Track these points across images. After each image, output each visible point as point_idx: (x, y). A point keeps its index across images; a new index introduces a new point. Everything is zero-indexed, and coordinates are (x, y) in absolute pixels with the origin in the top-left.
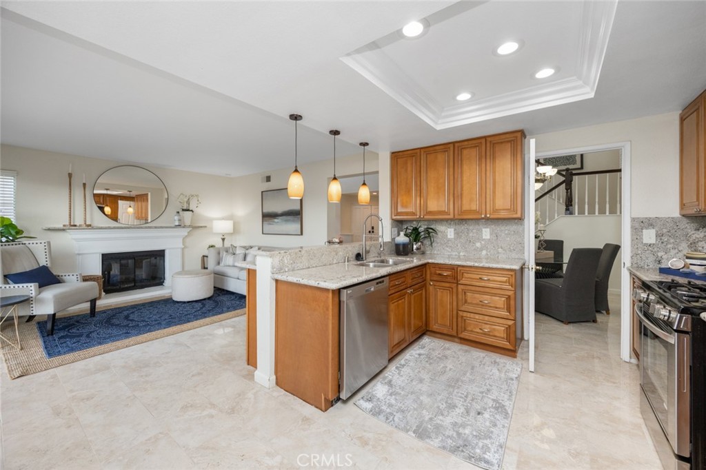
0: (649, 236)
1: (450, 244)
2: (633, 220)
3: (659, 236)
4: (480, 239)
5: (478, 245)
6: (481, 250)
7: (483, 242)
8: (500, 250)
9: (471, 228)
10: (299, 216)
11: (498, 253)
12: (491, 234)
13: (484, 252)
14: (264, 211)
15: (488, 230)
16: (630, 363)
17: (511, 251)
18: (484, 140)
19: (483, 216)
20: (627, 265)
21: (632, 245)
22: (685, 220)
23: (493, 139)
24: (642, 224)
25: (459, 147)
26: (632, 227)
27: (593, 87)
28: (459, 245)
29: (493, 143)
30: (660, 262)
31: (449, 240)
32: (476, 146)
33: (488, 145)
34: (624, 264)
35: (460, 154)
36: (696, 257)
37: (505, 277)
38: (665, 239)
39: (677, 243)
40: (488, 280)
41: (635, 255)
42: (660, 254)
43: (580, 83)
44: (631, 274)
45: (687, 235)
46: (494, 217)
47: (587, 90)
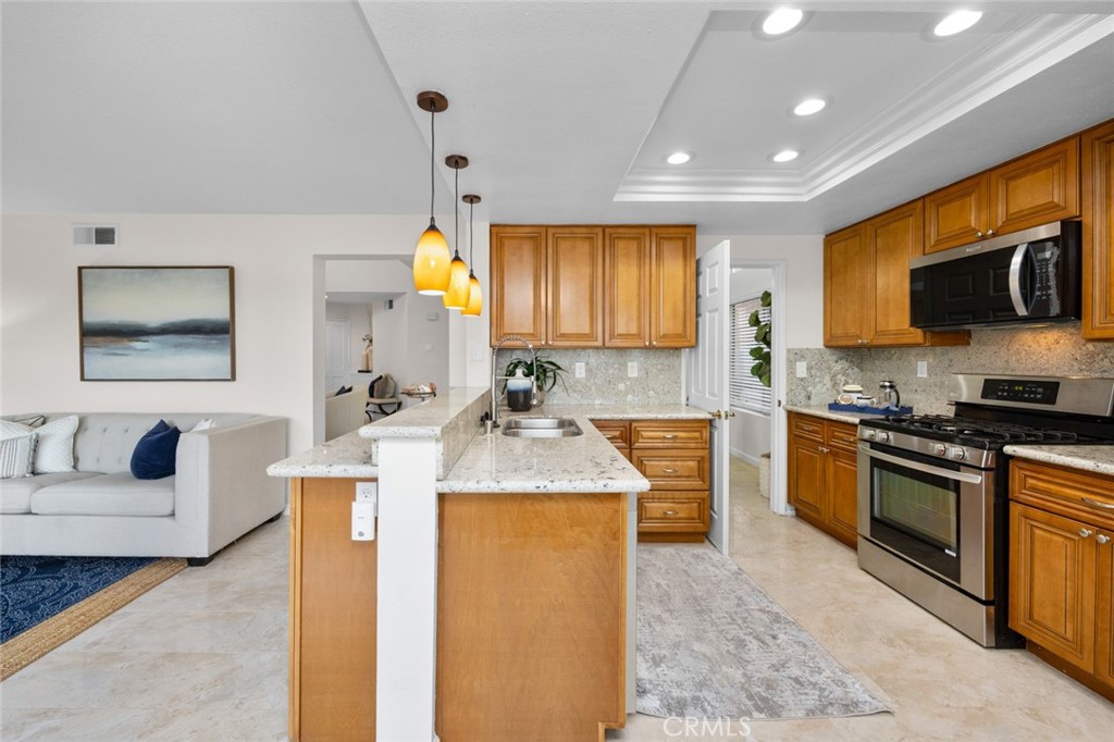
0: (801, 369)
1: (580, 388)
2: (789, 351)
3: (809, 369)
4: (624, 377)
5: (622, 386)
6: (625, 395)
7: (628, 383)
8: (651, 393)
9: (611, 361)
10: (228, 336)
11: (649, 397)
12: (639, 370)
13: (630, 398)
14: (85, 319)
16: (786, 516)
17: (664, 394)
18: (647, 231)
19: (647, 344)
20: (783, 403)
21: (788, 380)
22: (828, 351)
23: (660, 231)
24: (795, 355)
25: (610, 234)
26: (788, 359)
27: (814, 188)
28: (593, 388)
29: (661, 238)
30: (809, 398)
31: (578, 381)
32: (637, 239)
33: (654, 239)
34: (780, 402)
35: (612, 246)
36: (854, 391)
37: (697, 431)
38: (813, 372)
39: (822, 377)
40: (674, 438)
41: (790, 391)
42: (810, 389)
43: (799, 180)
44: (790, 413)
45: (829, 368)
46: (661, 345)
47: (802, 190)
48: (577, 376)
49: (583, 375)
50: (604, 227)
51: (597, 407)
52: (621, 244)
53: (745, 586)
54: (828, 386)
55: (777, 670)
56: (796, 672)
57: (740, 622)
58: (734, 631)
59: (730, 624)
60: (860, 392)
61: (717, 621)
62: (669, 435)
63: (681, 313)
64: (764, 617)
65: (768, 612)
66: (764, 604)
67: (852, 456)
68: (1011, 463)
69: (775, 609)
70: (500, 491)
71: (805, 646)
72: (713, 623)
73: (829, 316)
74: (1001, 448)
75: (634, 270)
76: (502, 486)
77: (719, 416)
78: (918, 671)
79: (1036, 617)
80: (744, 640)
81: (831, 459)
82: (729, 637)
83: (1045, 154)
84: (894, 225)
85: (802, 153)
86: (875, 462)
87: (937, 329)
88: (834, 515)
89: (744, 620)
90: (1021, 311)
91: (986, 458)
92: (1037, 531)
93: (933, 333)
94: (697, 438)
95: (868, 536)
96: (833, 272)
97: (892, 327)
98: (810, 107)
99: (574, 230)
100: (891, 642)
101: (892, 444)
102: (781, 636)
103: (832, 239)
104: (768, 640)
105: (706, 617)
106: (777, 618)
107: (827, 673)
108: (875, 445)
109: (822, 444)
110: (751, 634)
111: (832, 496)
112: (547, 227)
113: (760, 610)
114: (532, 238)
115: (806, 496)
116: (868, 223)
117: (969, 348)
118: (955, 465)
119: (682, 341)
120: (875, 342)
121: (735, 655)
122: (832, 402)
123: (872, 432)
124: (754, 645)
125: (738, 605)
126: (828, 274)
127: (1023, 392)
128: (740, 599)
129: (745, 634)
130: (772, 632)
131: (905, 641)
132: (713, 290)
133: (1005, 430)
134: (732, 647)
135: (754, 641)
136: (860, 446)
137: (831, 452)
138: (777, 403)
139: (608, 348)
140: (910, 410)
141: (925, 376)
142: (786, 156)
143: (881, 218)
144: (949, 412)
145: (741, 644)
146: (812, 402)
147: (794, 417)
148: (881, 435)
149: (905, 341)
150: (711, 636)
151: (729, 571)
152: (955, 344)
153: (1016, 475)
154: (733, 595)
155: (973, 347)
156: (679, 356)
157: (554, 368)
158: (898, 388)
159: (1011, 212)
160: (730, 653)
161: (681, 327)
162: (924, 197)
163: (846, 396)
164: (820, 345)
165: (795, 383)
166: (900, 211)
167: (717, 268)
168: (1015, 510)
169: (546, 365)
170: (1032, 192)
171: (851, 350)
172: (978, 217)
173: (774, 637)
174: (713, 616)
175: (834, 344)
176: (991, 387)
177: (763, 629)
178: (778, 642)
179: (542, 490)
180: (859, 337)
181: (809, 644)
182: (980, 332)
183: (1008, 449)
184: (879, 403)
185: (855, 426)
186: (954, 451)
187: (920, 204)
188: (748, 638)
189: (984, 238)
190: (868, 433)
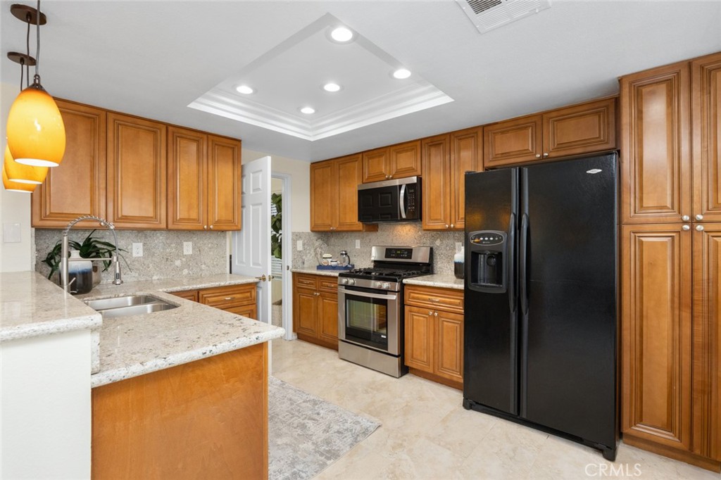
0: (300, 245)
1: (137, 266)
2: (293, 233)
3: (304, 245)
4: (180, 255)
5: (178, 263)
6: (181, 270)
7: (184, 259)
8: (203, 266)
11: (201, 270)
12: (193, 249)
13: (185, 272)
15: (190, 243)
16: (292, 340)
17: (214, 267)
18: (205, 136)
19: (205, 227)
20: (290, 267)
21: (293, 252)
22: (313, 234)
23: (215, 138)
24: (297, 236)
25: (173, 133)
26: (293, 239)
27: (318, 134)
28: (151, 265)
29: (216, 144)
30: (304, 263)
31: (137, 259)
32: (197, 141)
33: (210, 143)
34: (288, 267)
35: (174, 143)
36: (329, 258)
37: (248, 292)
38: (306, 247)
39: (310, 250)
40: (232, 300)
41: (294, 260)
42: (304, 257)
43: (310, 127)
44: (294, 274)
45: (313, 244)
46: (216, 228)
47: (310, 134)
48: (135, 255)
49: (141, 254)
50: (167, 125)
51: (154, 282)
52: (182, 143)
53: (290, 391)
54: (313, 255)
55: (328, 432)
56: (336, 428)
57: (297, 414)
58: (296, 421)
59: (291, 418)
60: (330, 258)
61: (284, 419)
62: (228, 298)
63: (231, 204)
64: (308, 404)
65: (309, 401)
66: (305, 397)
67: (335, 295)
68: (405, 287)
69: (312, 397)
70: (168, 366)
71: (334, 411)
72: (282, 422)
73: (313, 213)
74: (402, 281)
75: (194, 166)
76: (170, 362)
77: (264, 279)
78: (381, 401)
79: (414, 356)
80: (304, 424)
81: (320, 299)
82: (295, 426)
83: (410, 145)
84: (348, 164)
85: (317, 111)
86: (348, 297)
87: (368, 223)
88: (323, 332)
89: (298, 411)
90: (404, 216)
91: (397, 286)
92: (415, 317)
93: (367, 225)
94: (248, 297)
95: (344, 339)
96: (316, 186)
97: (348, 221)
98: (332, 87)
99: (139, 121)
100: (367, 392)
101: (355, 285)
102: (322, 412)
103: (316, 166)
104: (315, 417)
105: (276, 420)
106: (315, 403)
107: (350, 421)
108: (347, 287)
109: (316, 291)
110: (306, 418)
111: (321, 321)
112: (107, 111)
113: (304, 402)
114: (89, 118)
115: (305, 324)
116: (336, 160)
117: (378, 233)
118: (385, 292)
119: (231, 226)
120: (339, 229)
121: (304, 435)
122: (318, 264)
123: (346, 280)
124: (310, 424)
125: (292, 404)
126: (313, 186)
127: (401, 254)
128: (290, 400)
129: (303, 420)
130: (316, 412)
131: (372, 388)
132: (256, 190)
133: (401, 272)
134: (300, 431)
135: (309, 421)
136: (339, 288)
137: (321, 295)
138: (286, 268)
139: (170, 230)
140: (353, 266)
141: (359, 247)
142: (308, 110)
143: (343, 159)
144: (371, 266)
145: (303, 426)
146: (306, 266)
147: (297, 276)
148: (351, 281)
149: (355, 229)
150: (285, 430)
151: (276, 385)
152: (372, 231)
153: (407, 291)
154: (285, 400)
155: (379, 233)
156: (225, 237)
157: (110, 248)
158: (348, 254)
159: (398, 168)
160: (300, 435)
161: (231, 214)
162: (362, 152)
163: (325, 260)
164: (309, 231)
165: (297, 255)
166: (352, 157)
167: (260, 175)
168: (407, 308)
169: (99, 246)
170: (406, 161)
171: (324, 233)
172: (385, 168)
173: (318, 414)
174: (280, 417)
175: (316, 229)
176: (389, 252)
177: (310, 412)
178: (321, 415)
179: (208, 355)
180: (331, 226)
181: (335, 409)
182: (383, 226)
183: (405, 281)
184: (341, 263)
185: (337, 277)
186: (377, 284)
187: (360, 156)
188: (306, 421)
189: (388, 179)
190: (344, 280)
